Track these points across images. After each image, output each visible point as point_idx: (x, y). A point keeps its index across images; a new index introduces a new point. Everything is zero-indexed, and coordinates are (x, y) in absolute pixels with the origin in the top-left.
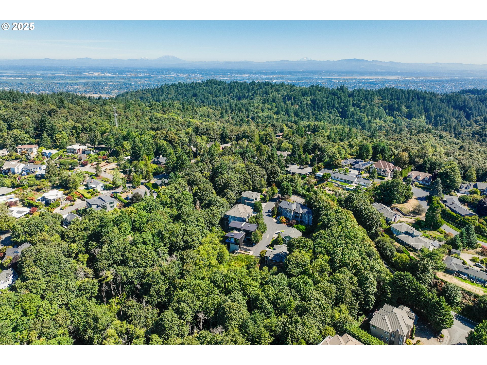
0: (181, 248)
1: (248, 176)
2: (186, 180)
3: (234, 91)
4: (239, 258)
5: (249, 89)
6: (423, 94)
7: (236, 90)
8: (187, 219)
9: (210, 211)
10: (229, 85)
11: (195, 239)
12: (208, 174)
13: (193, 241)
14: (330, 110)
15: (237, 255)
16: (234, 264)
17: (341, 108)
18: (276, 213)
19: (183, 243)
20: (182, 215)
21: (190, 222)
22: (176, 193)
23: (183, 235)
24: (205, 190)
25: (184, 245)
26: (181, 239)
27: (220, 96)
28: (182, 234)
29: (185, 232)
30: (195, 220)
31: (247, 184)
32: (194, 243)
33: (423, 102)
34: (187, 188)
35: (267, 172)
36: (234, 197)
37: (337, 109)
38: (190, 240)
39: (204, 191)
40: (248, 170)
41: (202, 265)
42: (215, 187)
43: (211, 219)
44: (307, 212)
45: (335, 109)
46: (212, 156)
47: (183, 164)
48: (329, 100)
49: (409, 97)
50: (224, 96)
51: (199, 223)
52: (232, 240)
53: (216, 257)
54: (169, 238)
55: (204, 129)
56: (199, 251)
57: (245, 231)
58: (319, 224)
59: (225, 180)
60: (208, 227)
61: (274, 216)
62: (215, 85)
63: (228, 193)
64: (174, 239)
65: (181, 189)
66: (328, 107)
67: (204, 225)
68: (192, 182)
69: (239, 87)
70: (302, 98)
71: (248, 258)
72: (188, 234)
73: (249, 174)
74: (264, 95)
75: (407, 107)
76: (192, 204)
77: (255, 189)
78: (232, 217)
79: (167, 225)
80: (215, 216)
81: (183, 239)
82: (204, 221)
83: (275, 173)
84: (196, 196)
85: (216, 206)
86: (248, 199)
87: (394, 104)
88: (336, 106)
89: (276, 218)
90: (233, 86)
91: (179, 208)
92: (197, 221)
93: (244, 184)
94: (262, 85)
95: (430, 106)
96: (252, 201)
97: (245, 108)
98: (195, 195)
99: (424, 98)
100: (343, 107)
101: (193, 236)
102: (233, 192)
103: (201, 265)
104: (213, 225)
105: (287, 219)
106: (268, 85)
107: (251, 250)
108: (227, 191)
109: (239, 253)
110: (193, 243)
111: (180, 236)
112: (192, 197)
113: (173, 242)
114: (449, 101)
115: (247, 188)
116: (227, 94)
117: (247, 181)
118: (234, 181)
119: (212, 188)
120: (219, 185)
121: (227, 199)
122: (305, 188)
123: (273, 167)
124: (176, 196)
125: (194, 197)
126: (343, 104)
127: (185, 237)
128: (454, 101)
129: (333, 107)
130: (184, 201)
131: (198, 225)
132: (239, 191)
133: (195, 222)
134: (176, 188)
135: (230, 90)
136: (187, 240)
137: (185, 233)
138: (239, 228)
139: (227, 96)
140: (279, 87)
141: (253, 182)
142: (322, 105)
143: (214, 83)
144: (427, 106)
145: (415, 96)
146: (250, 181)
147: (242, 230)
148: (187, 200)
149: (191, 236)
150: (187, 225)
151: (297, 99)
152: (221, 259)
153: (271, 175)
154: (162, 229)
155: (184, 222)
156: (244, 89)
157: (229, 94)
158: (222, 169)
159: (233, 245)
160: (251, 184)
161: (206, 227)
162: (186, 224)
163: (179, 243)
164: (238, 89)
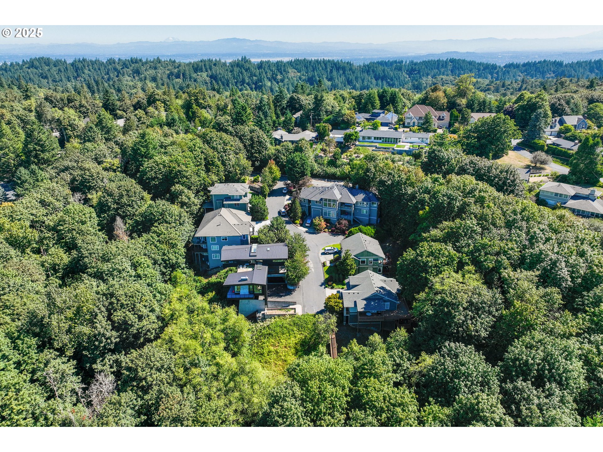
0: (112, 346)
1: (210, 152)
2: (63, 183)
3: (84, 73)
4: (278, 329)
5: (108, 70)
6: (342, 65)
7: (86, 71)
8: (106, 267)
9: (157, 238)
10: (72, 64)
11: (145, 311)
12: (117, 162)
13: (140, 318)
14: (240, 87)
15: (267, 322)
16: (272, 348)
17: (253, 84)
18: (300, 215)
19: (114, 333)
20: (86, 260)
21: (115, 273)
22: (47, 215)
23: (108, 310)
24: (124, 193)
25: (119, 337)
26: (104, 323)
27: (61, 80)
28: (103, 309)
29: (114, 300)
30: (127, 265)
31: (214, 169)
32: (145, 322)
33: (344, 73)
34: (71, 200)
35: (243, 143)
36: (196, 201)
37: (248, 84)
38: (132, 318)
39: (121, 196)
40: (208, 143)
41: (199, 379)
42: (145, 184)
43: (164, 254)
44: (364, 200)
45: (245, 85)
46: (108, 132)
47: (43, 151)
48: (235, 73)
49: (326, 68)
50: (69, 81)
51: (140, 271)
52: (244, 291)
53: (223, 345)
54: (69, 331)
55: (62, 100)
56: (171, 341)
57: (266, 262)
58: (421, 212)
59: (164, 166)
60: (163, 274)
61: (298, 222)
62: (48, 65)
63: (181, 193)
64: (86, 330)
65: (57, 204)
66: (236, 83)
67: (154, 272)
68: (82, 183)
69: (91, 67)
70: (194, 75)
71: (299, 324)
72: (122, 306)
73: (213, 148)
74: (135, 75)
75: (329, 80)
76: (99, 230)
77: (230, 178)
78: (213, 239)
79: (54, 296)
80: (173, 246)
81: (113, 322)
82: (149, 262)
83: (260, 142)
84: (105, 212)
85: (166, 222)
86: (228, 198)
87: (314, 76)
88: (247, 81)
89: (301, 225)
90: (80, 65)
91: (70, 247)
92: (135, 266)
93: (208, 171)
94: (127, 63)
95: (352, 77)
96: (239, 200)
97: (115, 89)
98: (101, 208)
99: (344, 69)
100: (256, 82)
101: (138, 305)
102: (189, 188)
103: (195, 381)
104: (174, 267)
105: (327, 221)
106: (136, 62)
107: (294, 303)
108: (178, 187)
109: (271, 316)
110: (141, 324)
111: (100, 317)
112: (94, 215)
113: (85, 338)
114: (368, 72)
115: (214, 178)
116: (72, 78)
117: (213, 164)
118: (186, 165)
119: (139, 188)
120: (153, 179)
121: (183, 204)
122: (326, 162)
123: (252, 131)
124: (50, 221)
125: (99, 216)
126: (255, 78)
127: (118, 316)
128: (373, 71)
129: (243, 82)
130: (76, 226)
131: (139, 276)
132: (201, 184)
133: (129, 269)
134: (43, 203)
135: (76, 71)
136: (125, 322)
137: (111, 303)
138: (248, 258)
139: (73, 80)
140: (156, 63)
141: (224, 164)
142: (228, 81)
143: (45, 63)
144: (349, 78)
145: (332, 67)
146: (219, 163)
147: (257, 262)
148: (83, 223)
149: (133, 309)
150: (111, 282)
151: (188, 77)
152: (235, 344)
153: (253, 148)
154: (42, 310)
155: (99, 276)
156: (99, 69)
157: (75, 78)
158: (146, 146)
159: (246, 301)
160: (222, 168)
161: (159, 276)
162: (104, 281)
163: (104, 335)
164: (89, 70)
